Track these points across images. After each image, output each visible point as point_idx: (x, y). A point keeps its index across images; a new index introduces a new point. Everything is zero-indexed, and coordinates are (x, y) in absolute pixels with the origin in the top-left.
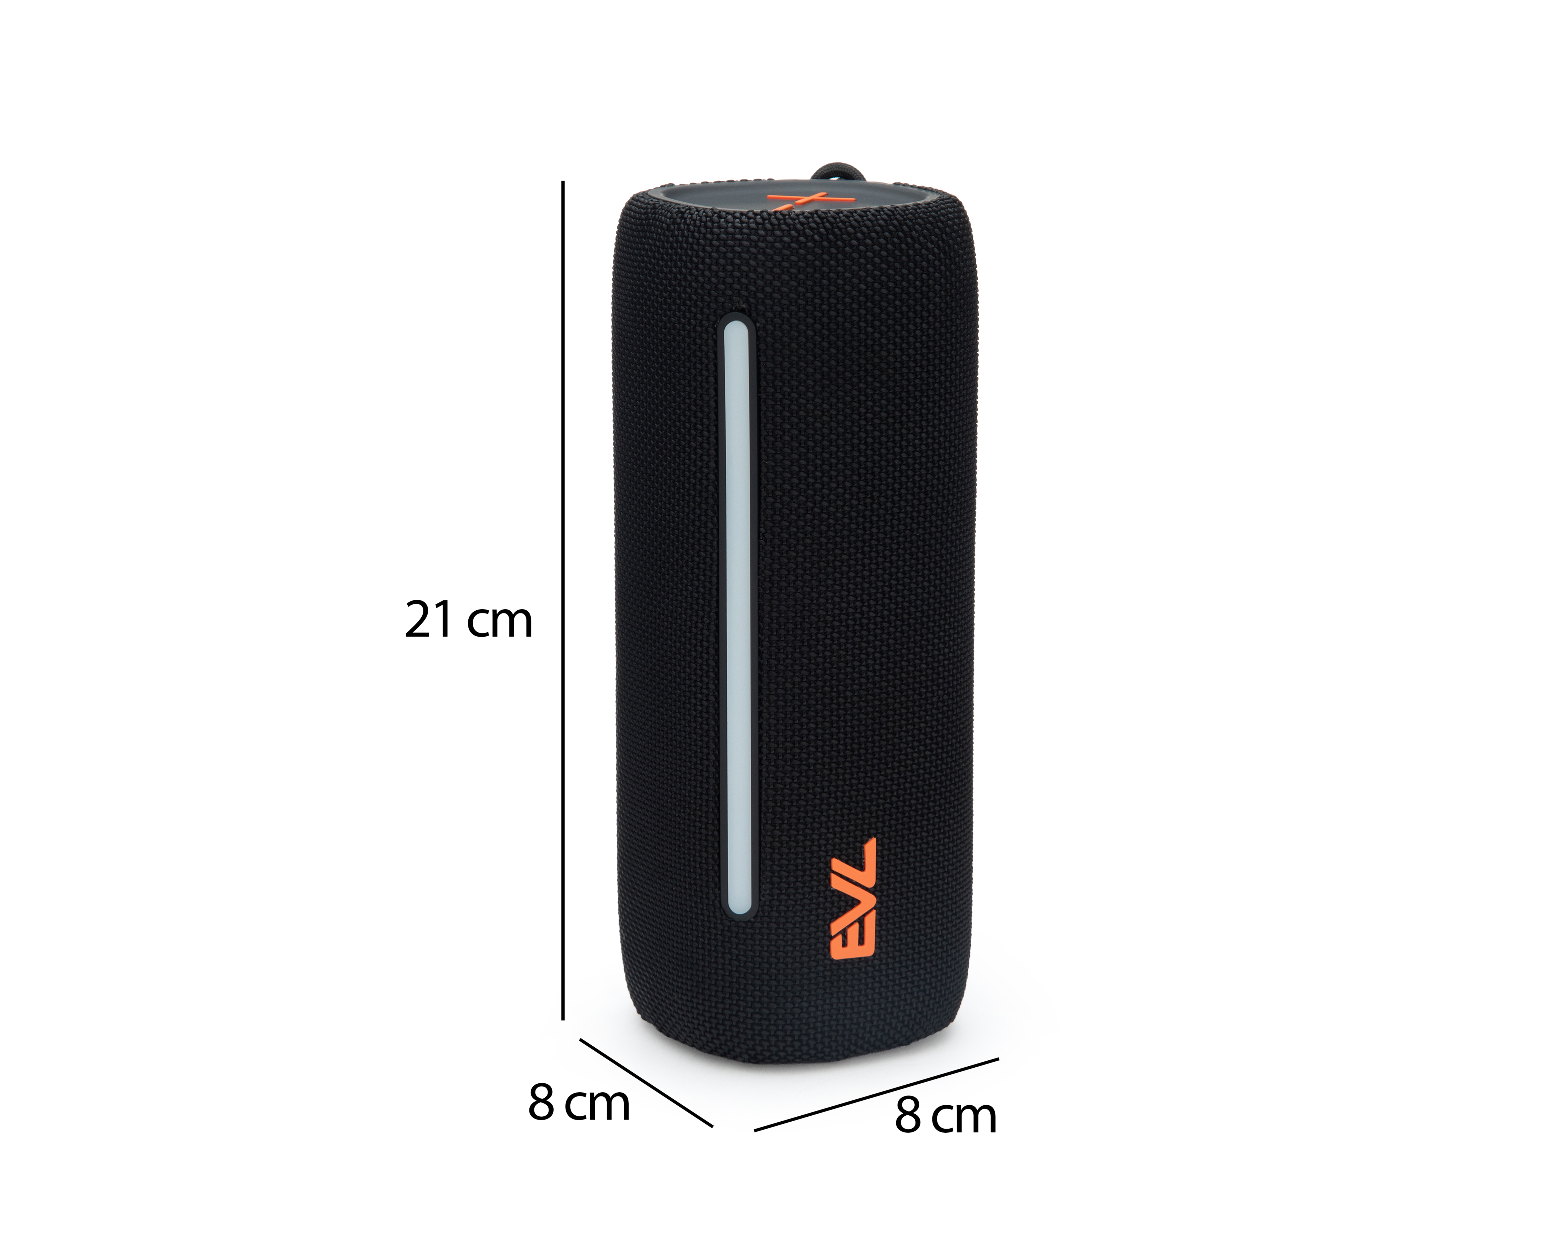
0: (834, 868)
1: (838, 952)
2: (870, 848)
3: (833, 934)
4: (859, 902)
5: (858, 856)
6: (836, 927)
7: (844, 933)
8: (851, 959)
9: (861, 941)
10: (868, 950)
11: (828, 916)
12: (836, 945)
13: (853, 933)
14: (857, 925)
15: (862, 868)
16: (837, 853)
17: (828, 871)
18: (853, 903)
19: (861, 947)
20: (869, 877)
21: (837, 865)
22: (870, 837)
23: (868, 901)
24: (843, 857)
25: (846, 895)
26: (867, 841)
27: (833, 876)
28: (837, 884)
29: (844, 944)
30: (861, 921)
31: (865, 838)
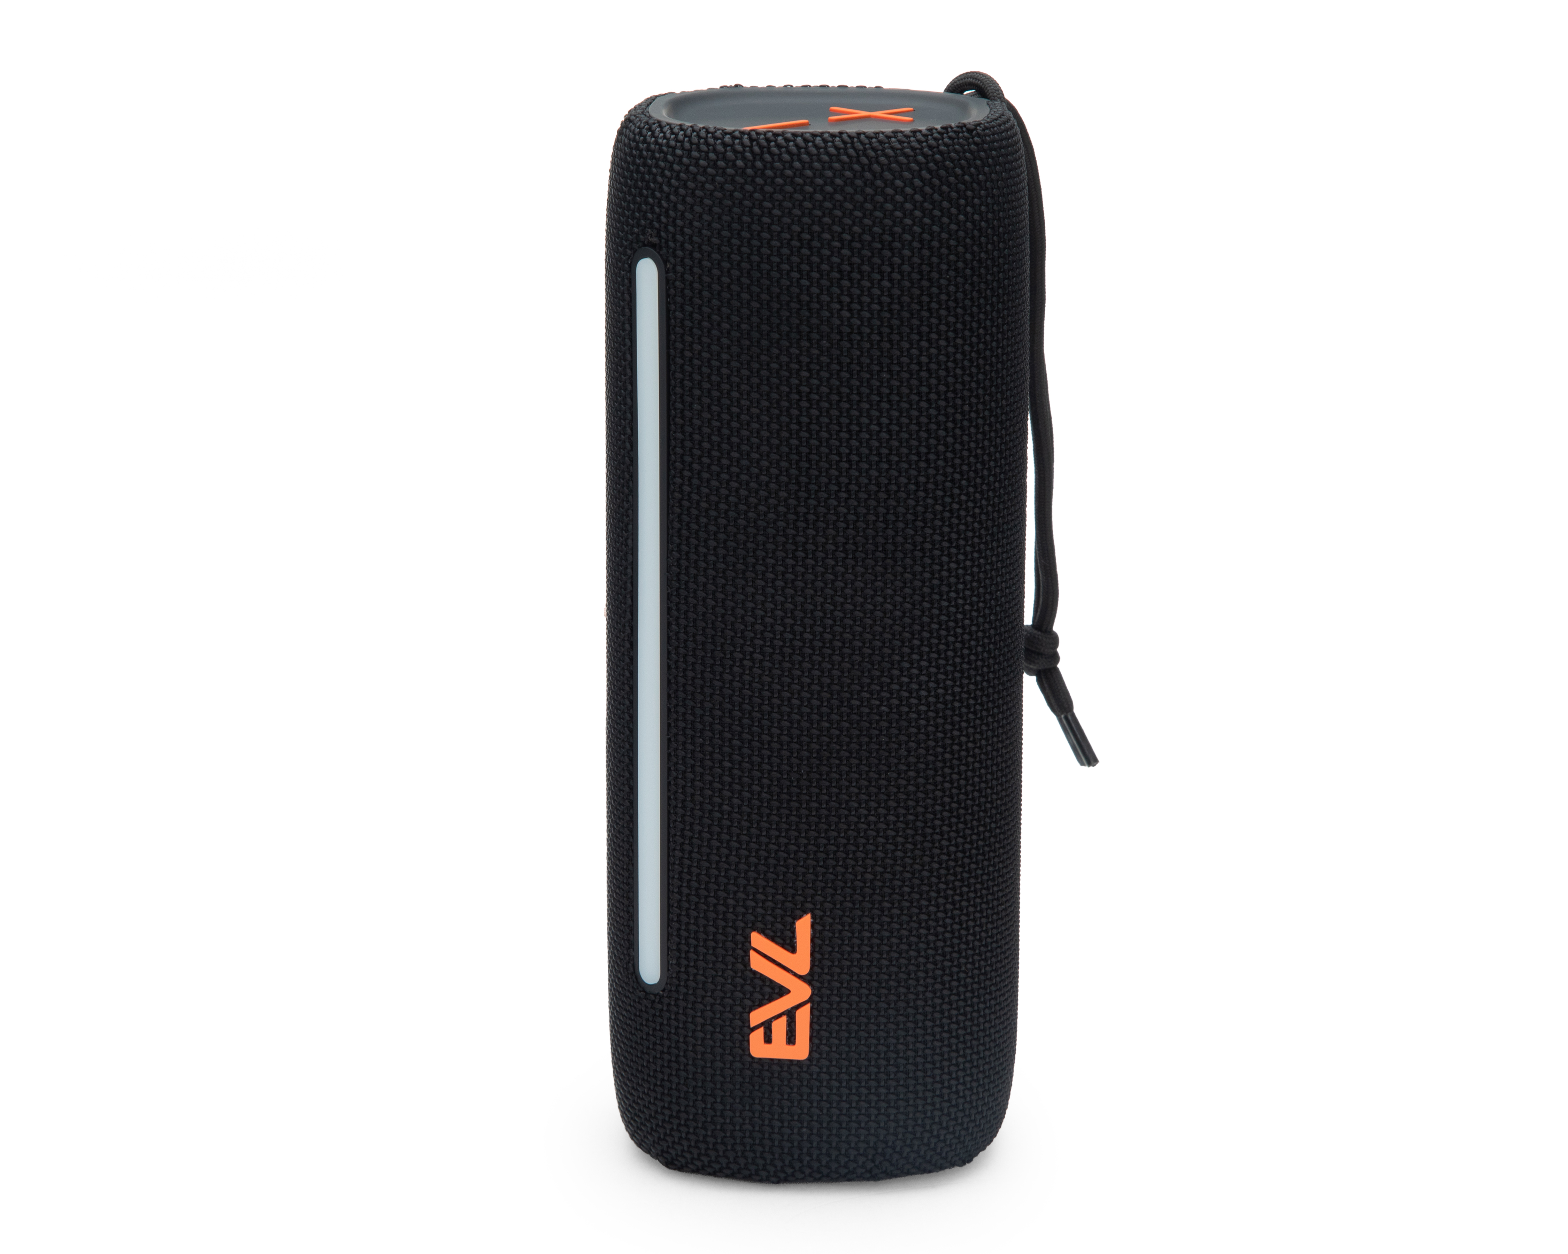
0: (753, 945)
1: (758, 1048)
2: (804, 927)
3: (752, 1025)
4: (788, 992)
5: (788, 933)
6: (757, 1017)
7: (767, 1025)
8: (779, 1060)
9: (791, 1038)
10: (800, 1051)
11: (748, 1003)
12: (756, 1039)
13: (780, 1028)
14: (784, 1019)
15: (793, 949)
16: (759, 925)
17: (746, 946)
18: (781, 991)
19: (791, 1047)
20: (801, 961)
21: (757, 940)
22: (805, 912)
23: (801, 992)
24: (768, 932)
25: (771, 981)
26: (800, 917)
27: (752, 953)
28: (757, 964)
29: (768, 1039)
30: (791, 1014)
31: (798, 912)
